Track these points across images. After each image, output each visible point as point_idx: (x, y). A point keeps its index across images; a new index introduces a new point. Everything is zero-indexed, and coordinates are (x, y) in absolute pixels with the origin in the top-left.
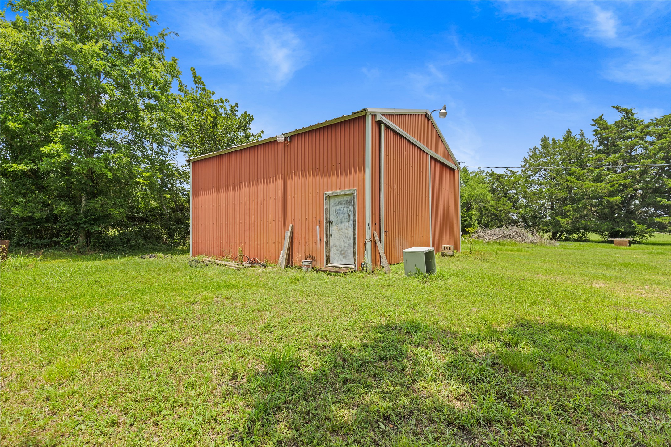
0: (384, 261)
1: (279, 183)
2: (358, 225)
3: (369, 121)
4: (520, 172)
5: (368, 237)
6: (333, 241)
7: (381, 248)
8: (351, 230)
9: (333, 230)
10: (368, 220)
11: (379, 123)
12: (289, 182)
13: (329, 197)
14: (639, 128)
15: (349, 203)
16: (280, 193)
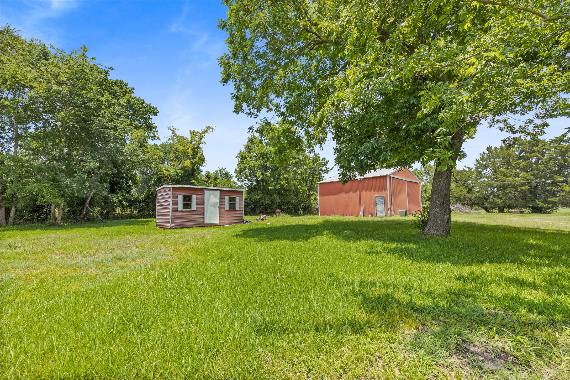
0: (393, 214)
1: (358, 193)
2: (386, 204)
3: (388, 178)
4: (474, 169)
5: (389, 208)
6: (378, 209)
7: (392, 210)
8: (384, 206)
9: (378, 206)
10: (389, 203)
11: (390, 177)
12: (362, 193)
13: (376, 197)
14: (541, 145)
15: (382, 198)
16: (358, 195)
